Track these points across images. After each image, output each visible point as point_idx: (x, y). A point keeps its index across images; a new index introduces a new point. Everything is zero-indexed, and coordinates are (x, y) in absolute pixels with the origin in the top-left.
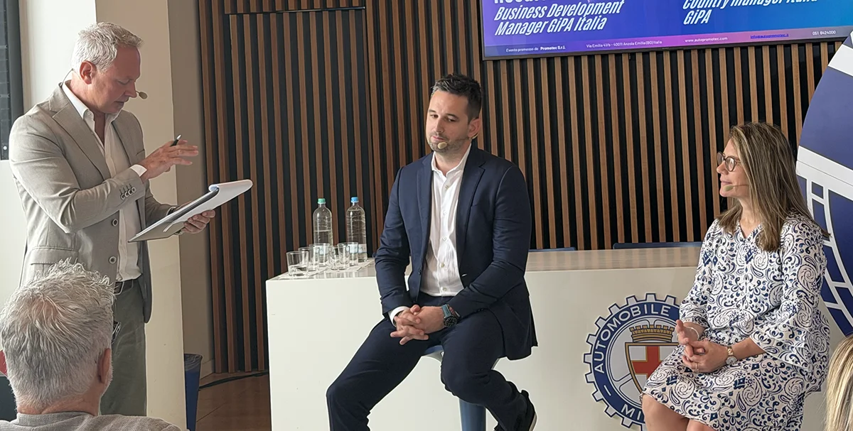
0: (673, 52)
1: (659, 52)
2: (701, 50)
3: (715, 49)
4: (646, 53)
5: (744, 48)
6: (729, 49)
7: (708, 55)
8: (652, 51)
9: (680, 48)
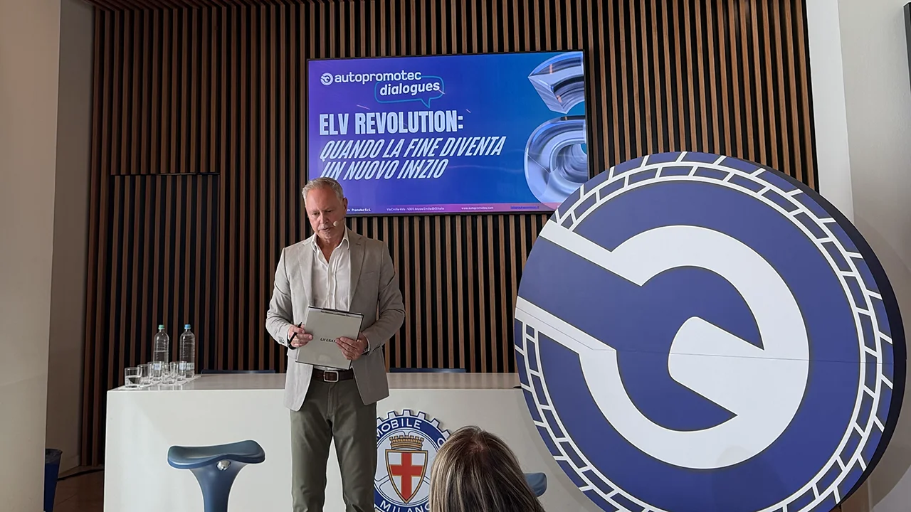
0: (453, 216)
1: (442, 217)
2: (474, 216)
3: (485, 216)
4: (432, 217)
5: (506, 216)
6: (495, 216)
7: (479, 221)
8: (437, 215)
9: (458, 214)
